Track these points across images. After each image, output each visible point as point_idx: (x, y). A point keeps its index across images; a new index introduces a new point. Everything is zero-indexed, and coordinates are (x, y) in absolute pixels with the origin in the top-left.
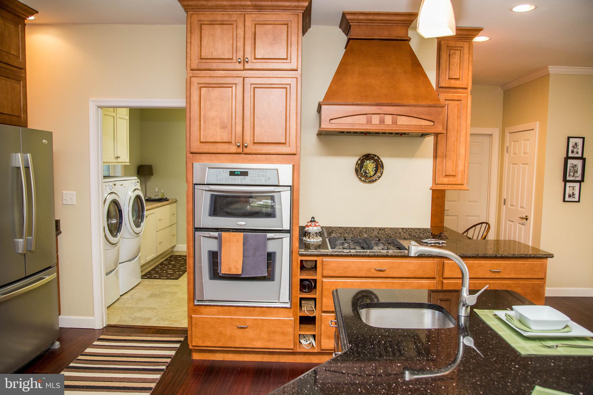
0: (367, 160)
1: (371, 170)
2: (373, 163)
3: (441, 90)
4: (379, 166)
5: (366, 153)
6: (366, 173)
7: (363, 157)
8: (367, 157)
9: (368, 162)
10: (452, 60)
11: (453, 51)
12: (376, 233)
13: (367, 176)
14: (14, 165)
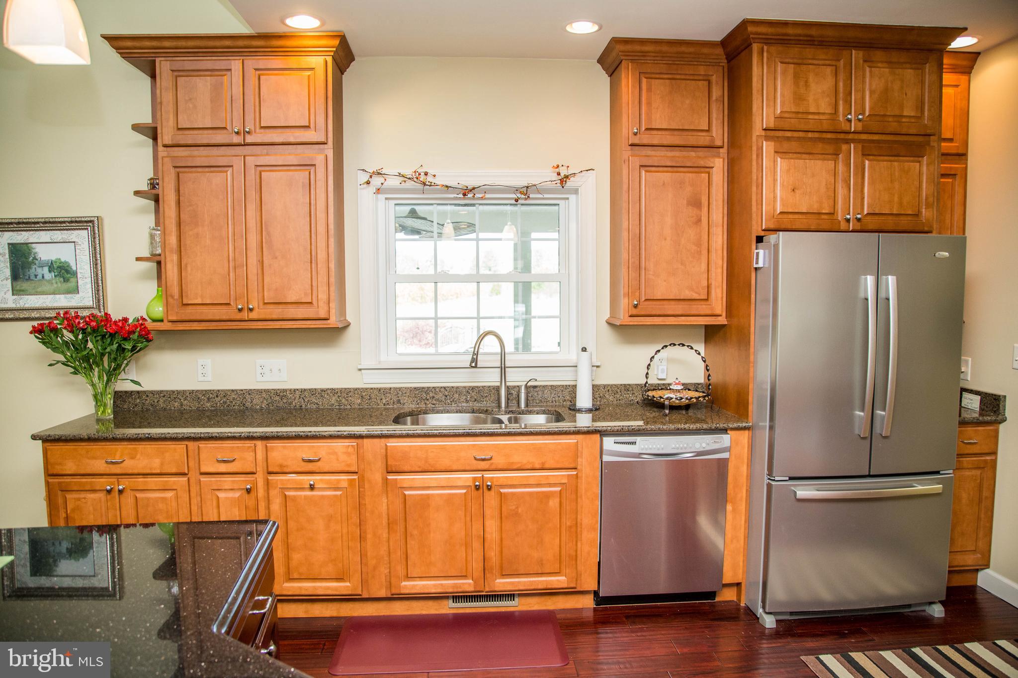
14: (862, 295)
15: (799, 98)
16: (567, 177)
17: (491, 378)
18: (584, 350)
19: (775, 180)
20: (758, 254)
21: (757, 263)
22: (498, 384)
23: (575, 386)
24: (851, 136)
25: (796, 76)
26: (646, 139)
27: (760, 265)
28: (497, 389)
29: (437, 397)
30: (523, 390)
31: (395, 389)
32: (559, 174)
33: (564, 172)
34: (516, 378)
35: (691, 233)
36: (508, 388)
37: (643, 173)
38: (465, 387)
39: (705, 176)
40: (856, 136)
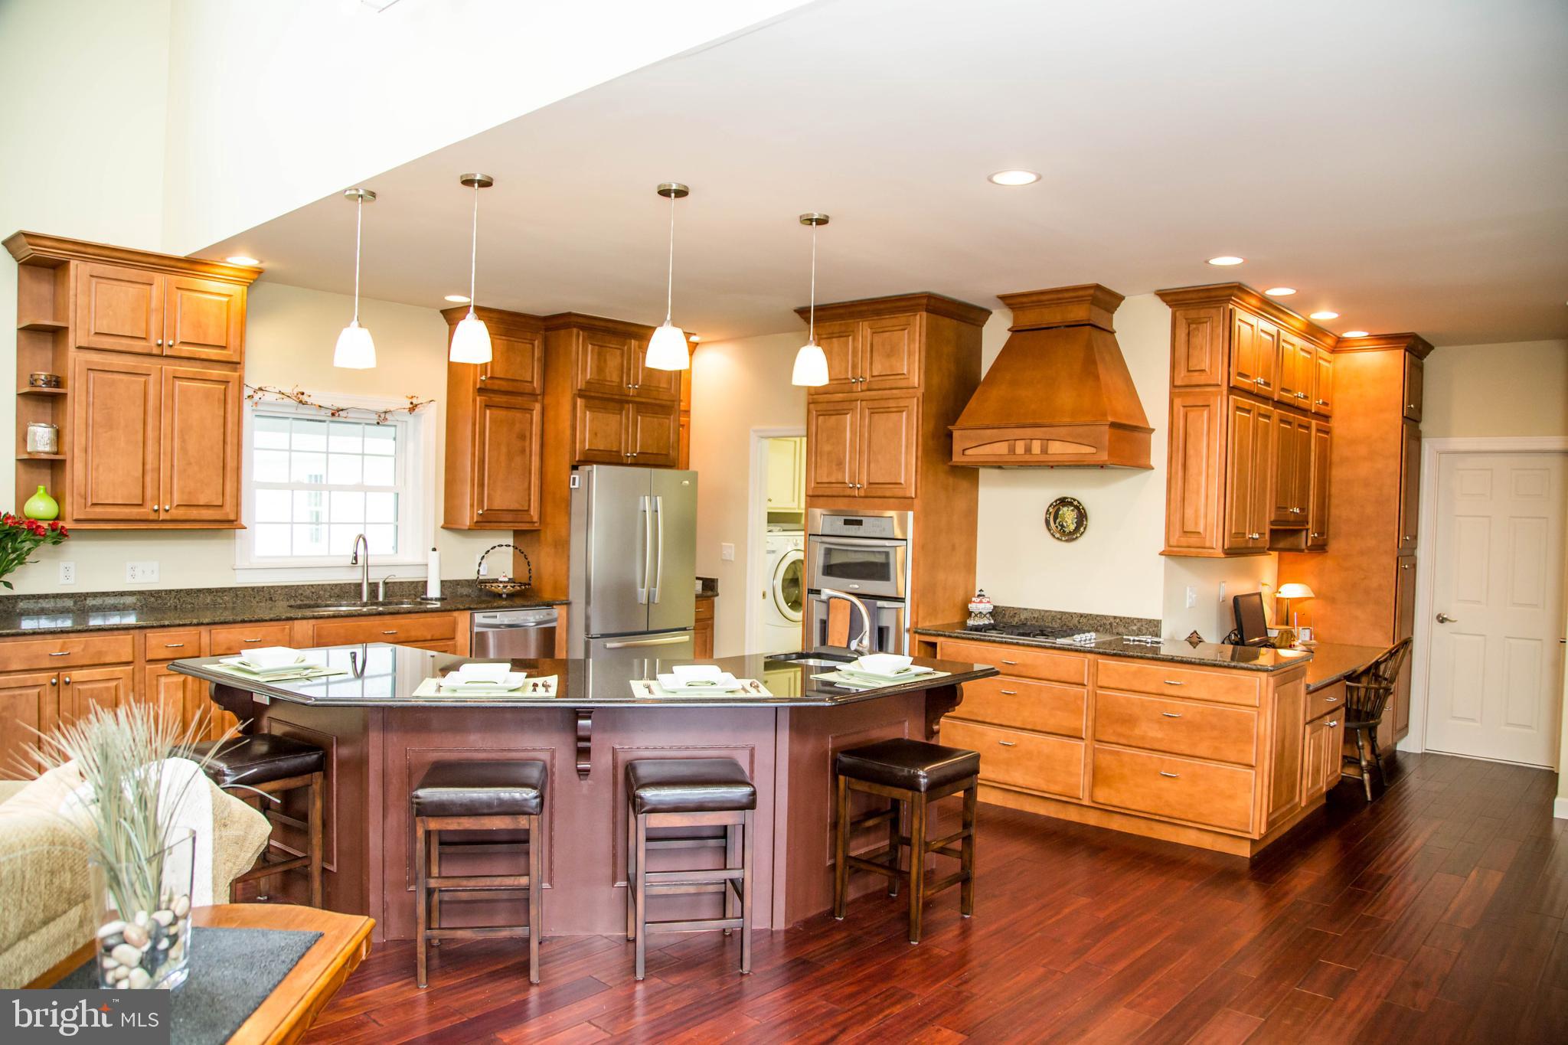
0: (1063, 506)
1: (1069, 522)
2: (1073, 510)
3: (1177, 390)
4: (1082, 517)
5: (1060, 496)
6: (1062, 526)
7: (1056, 501)
8: (1063, 502)
9: (1065, 509)
10: (1193, 340)
11: (1194, 326)
12: (1075, 620)
13: (1064, 531)
14: (641, 508)
15: (600, 369)
16: (416, 406)
17: (354, 576)
18: (434, 550)
19: (585, 426)
20: (574, 479)
21: (574, 484)
22: (360, 581)
23: (426, 582)
24: (629, 398)
25: (599, 354)
26: (490, 385)
27: (576, 486)
28: (360, 585)
29: (304, 594)
30: (381, 585)
31: (268, 587)
32: (412, 403)
33: (415, 401)
34: (377, 576)
35: (518, 460)
36: (370, 584)
37: (488, 412)
38: (329, 585)
39: (528, 416)
40: (633, 399)
